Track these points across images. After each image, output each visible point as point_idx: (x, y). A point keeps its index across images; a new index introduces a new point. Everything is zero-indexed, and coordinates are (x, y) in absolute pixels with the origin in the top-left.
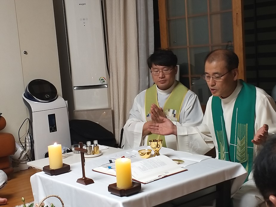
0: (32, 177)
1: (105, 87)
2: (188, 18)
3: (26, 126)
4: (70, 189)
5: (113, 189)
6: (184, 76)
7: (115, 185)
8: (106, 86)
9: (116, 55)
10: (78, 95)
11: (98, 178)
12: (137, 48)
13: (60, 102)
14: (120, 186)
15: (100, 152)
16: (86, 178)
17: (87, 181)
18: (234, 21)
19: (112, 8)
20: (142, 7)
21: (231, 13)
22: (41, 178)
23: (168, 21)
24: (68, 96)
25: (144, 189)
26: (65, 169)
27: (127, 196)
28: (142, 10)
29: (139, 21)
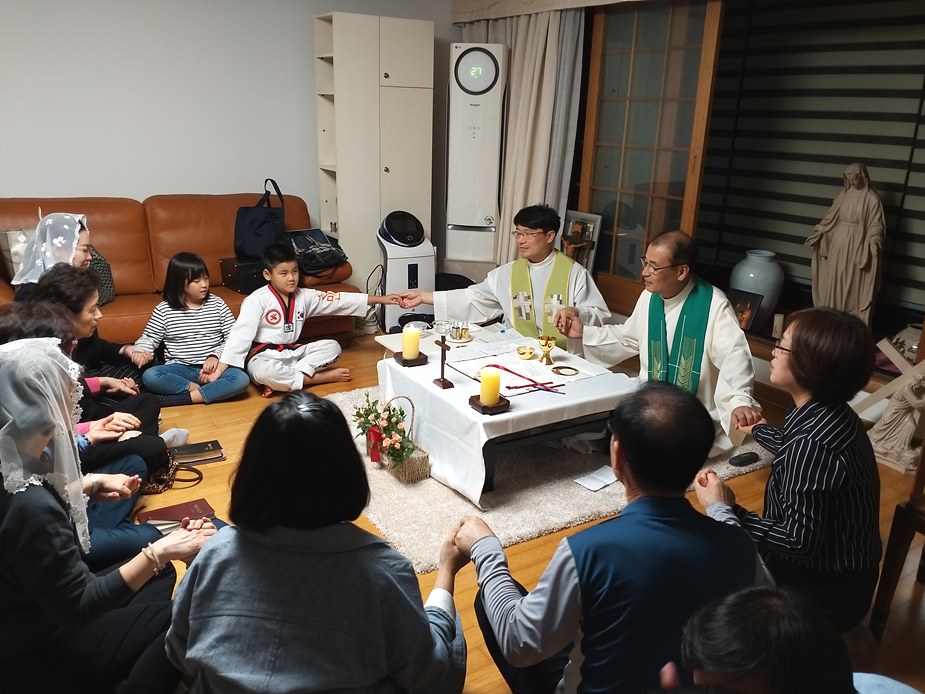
0: (380, 363)
1: (491, 231)
2: (625, 148)
3: (378, 274)
4: (424, 390)
5: (474, 401)
6: (607, 232)
7: (478, 397)
8: (493, 230)
9: (514, 187)
10: (453, 237)
11: (459, 381)
12: (544, 182)
13: (427, 248)
14: (484, 401)
15: (470, 336)
16: (445, 380)
17: (446, 384)
18: (690, 167)
19: (517, 113)
20: (561, 122)
21: (687, 154)
22: (391, 369)
23: (597, 147)
24: (439, 240)
25: (513, 407)
26: (421, 360)
27: (491, 415)
28: (560, 126)
29: (554, 141)
